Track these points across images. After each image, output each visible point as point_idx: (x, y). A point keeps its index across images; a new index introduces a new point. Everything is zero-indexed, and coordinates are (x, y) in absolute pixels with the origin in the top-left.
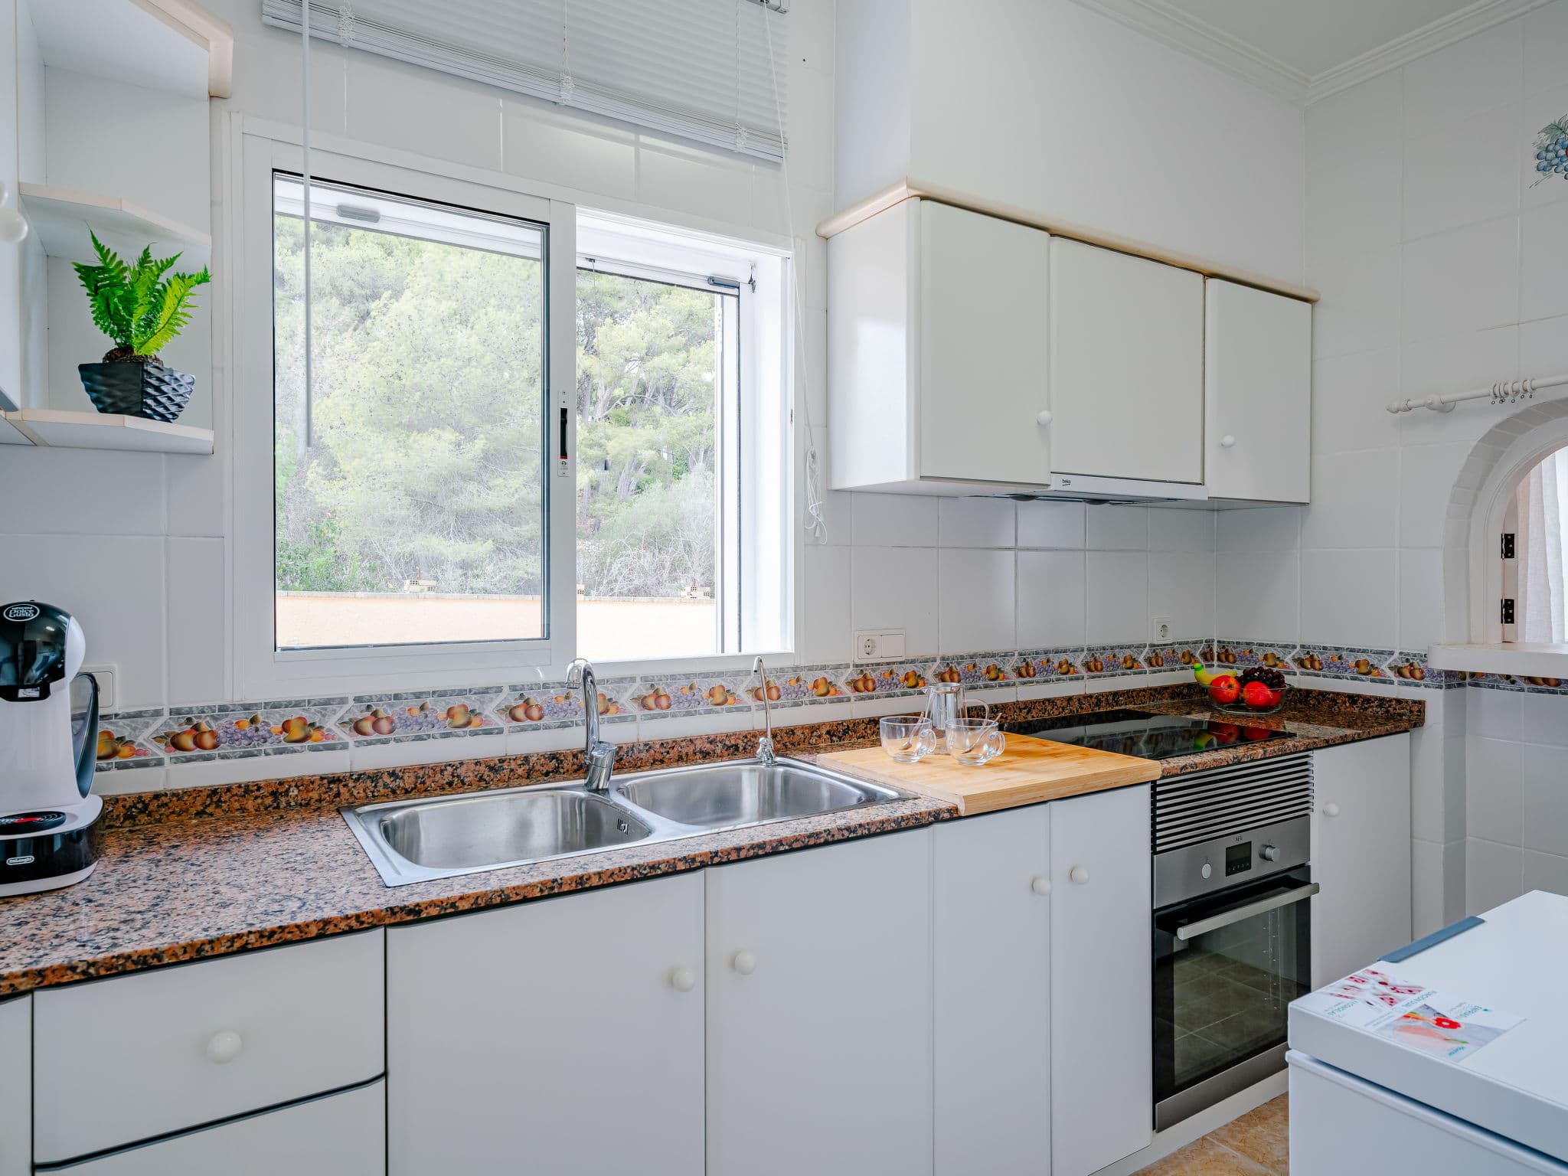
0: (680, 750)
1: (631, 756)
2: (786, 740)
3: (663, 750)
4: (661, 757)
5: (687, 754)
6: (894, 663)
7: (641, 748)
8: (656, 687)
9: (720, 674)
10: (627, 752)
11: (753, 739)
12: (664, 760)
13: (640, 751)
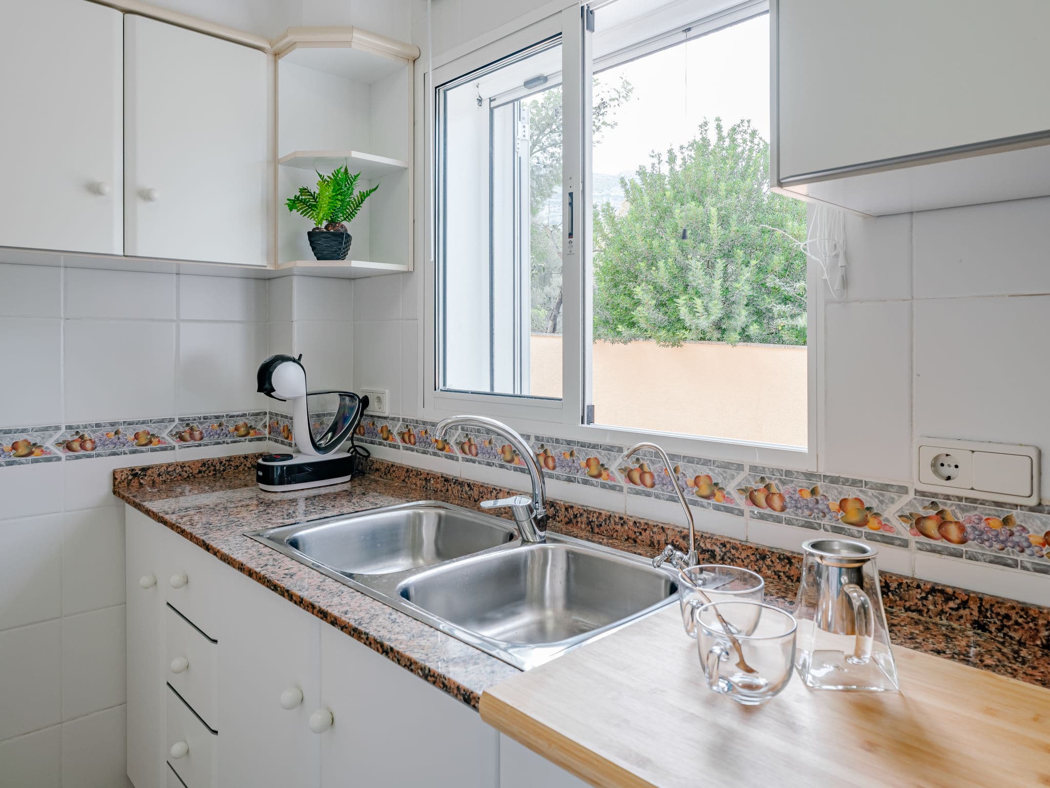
0: (652, 535)
1: (608, 525)
2: (779, 567)
3: (636, 530)
4: (633, 536)
5: (659, 542)
6: (1017, 506)
7: (617, 520)
8: (642, 462)
9: (706, 462)
10: (605, 520)
11: (733, 552)
12: (637, 540)
13: (616, 523)
